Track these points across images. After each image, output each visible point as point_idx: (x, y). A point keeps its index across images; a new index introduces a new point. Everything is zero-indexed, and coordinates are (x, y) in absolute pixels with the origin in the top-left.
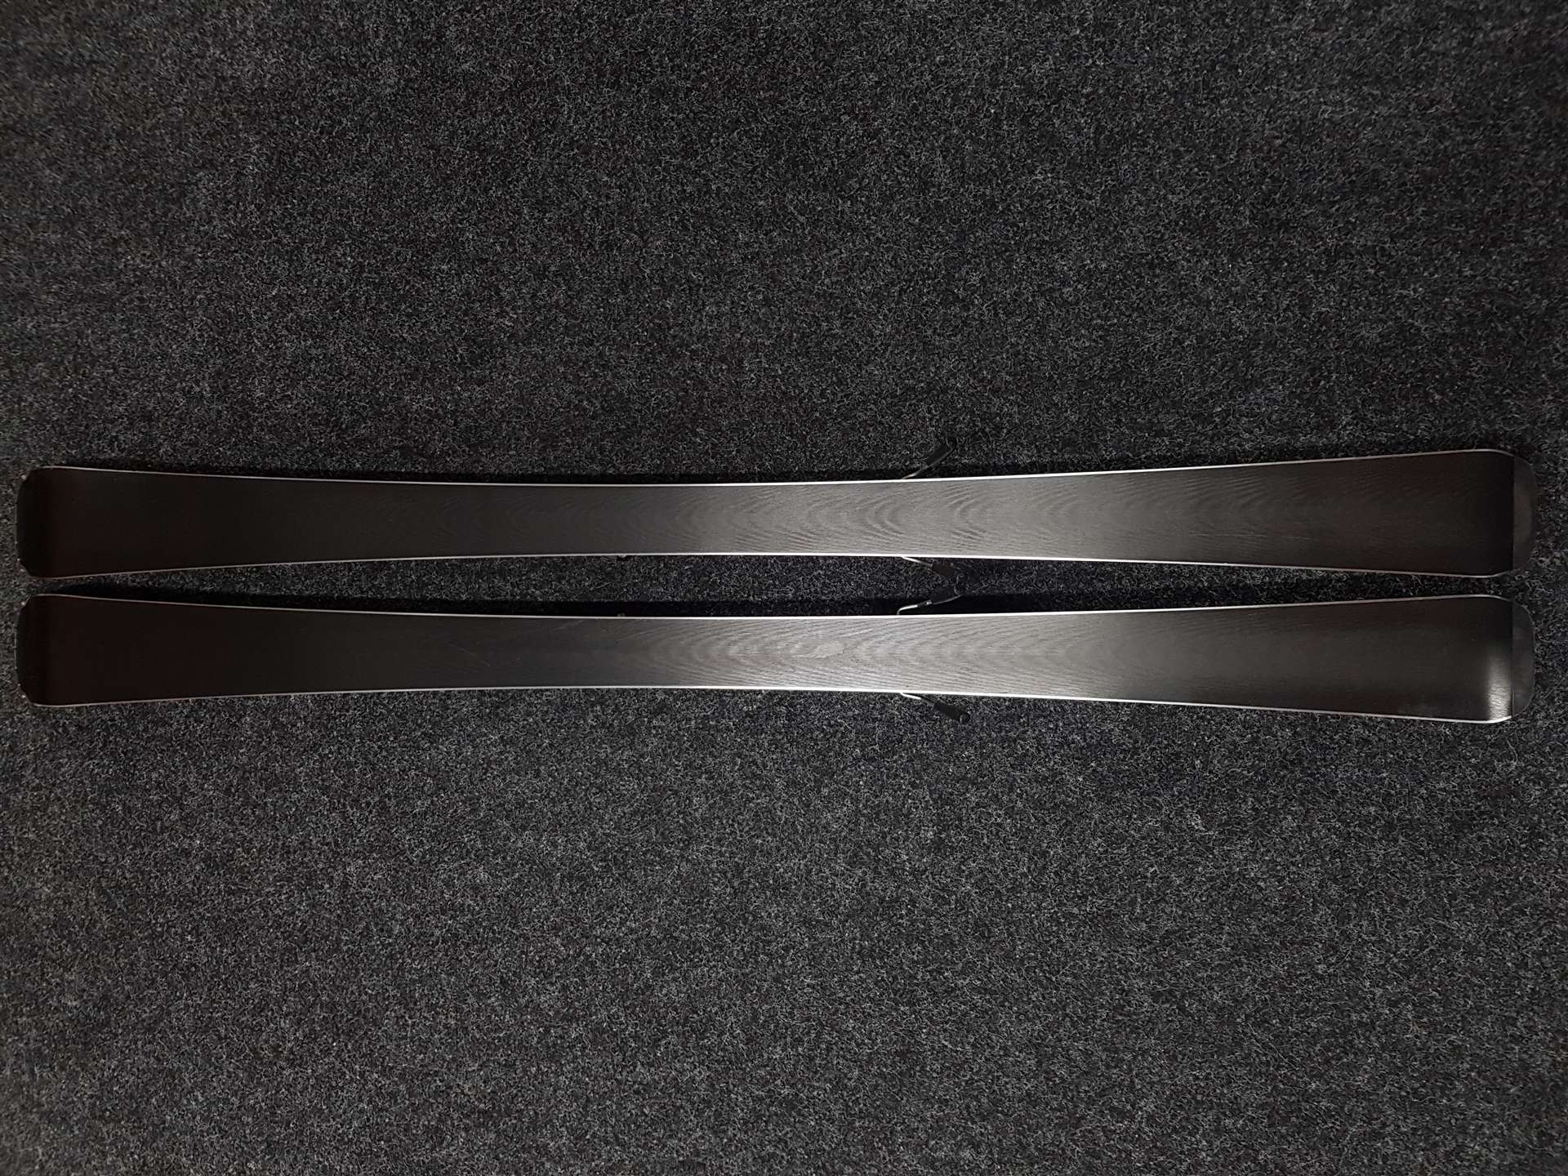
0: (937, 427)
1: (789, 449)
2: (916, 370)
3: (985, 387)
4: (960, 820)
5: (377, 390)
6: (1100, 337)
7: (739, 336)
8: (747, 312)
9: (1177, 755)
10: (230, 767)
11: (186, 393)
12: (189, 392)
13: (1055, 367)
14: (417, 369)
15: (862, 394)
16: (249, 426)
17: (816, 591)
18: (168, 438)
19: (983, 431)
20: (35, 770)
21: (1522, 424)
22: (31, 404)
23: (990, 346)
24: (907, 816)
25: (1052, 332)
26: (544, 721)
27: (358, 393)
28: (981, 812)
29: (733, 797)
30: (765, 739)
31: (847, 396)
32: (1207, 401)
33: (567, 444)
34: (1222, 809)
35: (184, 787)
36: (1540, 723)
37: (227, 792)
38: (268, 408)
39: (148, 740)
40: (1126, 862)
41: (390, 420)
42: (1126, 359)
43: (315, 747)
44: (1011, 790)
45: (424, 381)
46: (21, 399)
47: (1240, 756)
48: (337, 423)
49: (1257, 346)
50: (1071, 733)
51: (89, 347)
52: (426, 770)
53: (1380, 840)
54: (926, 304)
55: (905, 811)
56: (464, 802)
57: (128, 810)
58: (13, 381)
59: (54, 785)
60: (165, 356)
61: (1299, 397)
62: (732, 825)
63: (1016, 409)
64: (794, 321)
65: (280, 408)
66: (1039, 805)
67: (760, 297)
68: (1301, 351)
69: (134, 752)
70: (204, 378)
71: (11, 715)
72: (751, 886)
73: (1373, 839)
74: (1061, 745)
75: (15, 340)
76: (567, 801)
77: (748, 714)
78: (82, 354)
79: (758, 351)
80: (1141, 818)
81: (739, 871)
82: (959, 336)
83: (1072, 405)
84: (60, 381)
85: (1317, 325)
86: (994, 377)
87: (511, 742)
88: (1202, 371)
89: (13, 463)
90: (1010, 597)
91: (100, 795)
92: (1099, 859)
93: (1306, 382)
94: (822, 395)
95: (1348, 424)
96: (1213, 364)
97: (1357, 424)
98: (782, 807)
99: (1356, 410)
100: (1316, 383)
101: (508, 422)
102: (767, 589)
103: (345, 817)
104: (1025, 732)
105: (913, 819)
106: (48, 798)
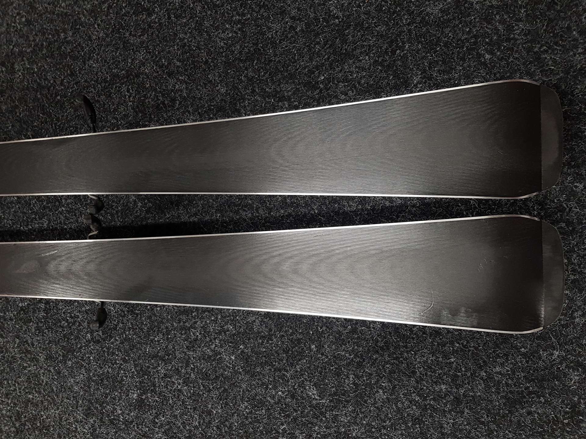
0: (133, 102)
1: (42, 123)
2: (119, 62)
3: (164, 71)
4: (154, 386)
6: (239, 29)
7: (11, 47)
8: (16, 31)
9: (299, 340)
13: (209, 53)
15: (86, 81)
17: (61, 223)
19: (163, 103)
21: (558, 74)
23: (166, 41)
24: (120, 382)
25: (207, 27)
28: (168, 381)
29: (15, 366)
30: (33, 326)
31: (76, 83)
32: (314, 73)
34: (331, 383)
36: (577, 320)
40: (265, 421)
42: (257, 44)
44: (187, 365)
47: (343, 343)
49: (349, 27)
50: (226, 323)
53: (450, 412)
54: (125, 15)
55: (119, 379)
61: (381, 64)
62: (15, 385)
63: (184, 86)
64: (44, 34)
66: (206, 376)
67: (24, 20)
68: (382, 28)
72: (27, 427)
73: (444, 411)
74: (220, 333)
77: (22, 309)
79: (23, 57)
80: (275, 387)
81: (19, 416)
82: (146, 35)
83: (220, 81)
85: (393, 7)
86: (169, 64)
88: (310, 50)
90: (185, 223)
92: (246, 418)
93: (386, 53)
94: (62, 84)
95: (419, 83)
96: (318, 43)
97: (425, 83)
98: (44, 374)
99: (424, 71)
100: (393, 52)
102: (32, 222)
104: (196, 323)
105: (124, 385)
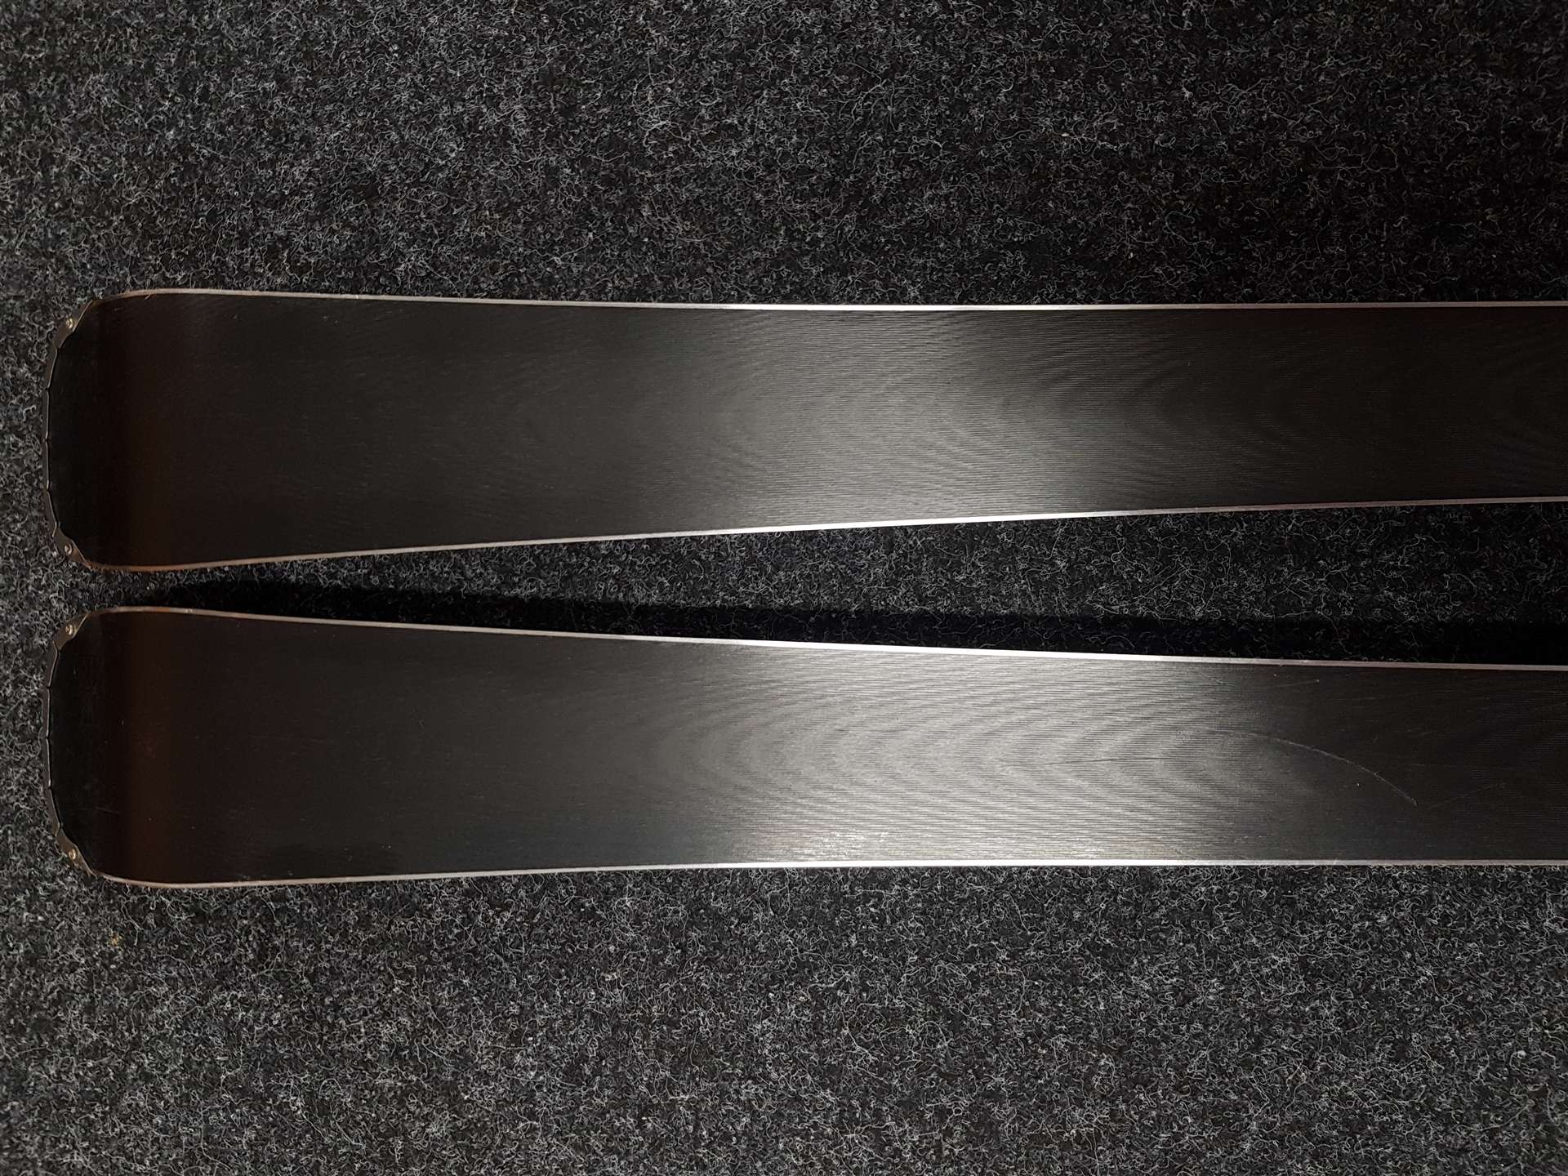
5: (964, 106)
10: (578, 1015)
11: (463, 129)
12: (472, 126)
14: (1073, 51)
16: (633, 203)
18: (420, 237)
20: (90, 1009)
22: (75, 171)
26: (1421, 921)
27: (914, 116)
33: (1487, 225)
35: (463, 1059)
37: (573, 1074)
38: (680, 157)
39: (371, 946)
41: (1000, 177)
43: (802, 971)
45: (1090, 82)
46: (48, 159)
48: (859, 193)
51: (217, 30)
52: (1094, 1035)
56: (1199, 1117)
57: (319, 1108)
58: (30, 119)
59: (135, 1044)
60: (410, 44)
65: (709, 157)
69: (335, 973)
70: (510, 91)
71: (29, 883)
75: (34, 23)
76: (1485, 1120)
78: (200, 51)
84: (146, 115)
87: (1333, 973)
89: (32, 306)
91: (250, 1072)
101: (1322, 175)
103: (880, 1140)
106: (121, 1075)
